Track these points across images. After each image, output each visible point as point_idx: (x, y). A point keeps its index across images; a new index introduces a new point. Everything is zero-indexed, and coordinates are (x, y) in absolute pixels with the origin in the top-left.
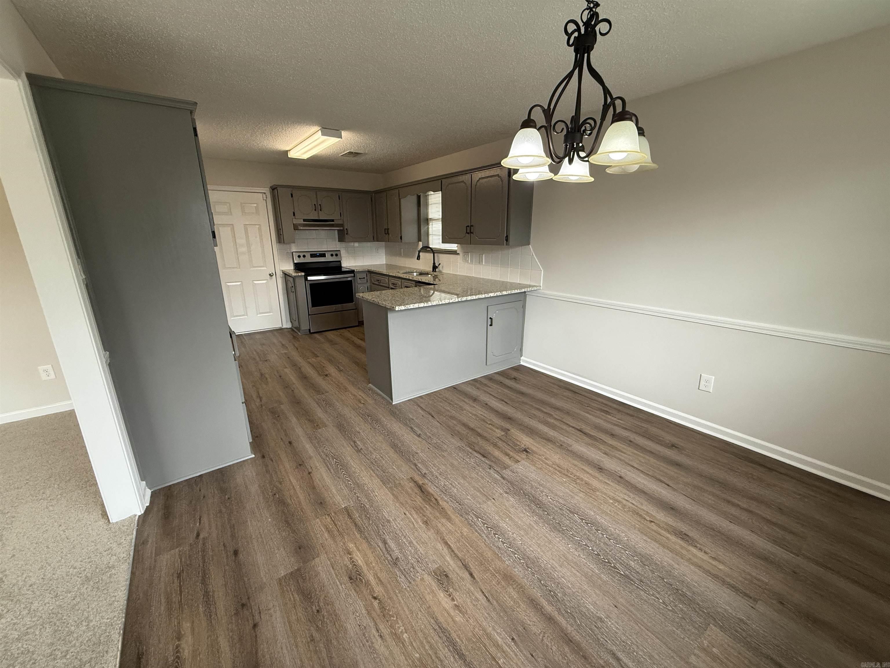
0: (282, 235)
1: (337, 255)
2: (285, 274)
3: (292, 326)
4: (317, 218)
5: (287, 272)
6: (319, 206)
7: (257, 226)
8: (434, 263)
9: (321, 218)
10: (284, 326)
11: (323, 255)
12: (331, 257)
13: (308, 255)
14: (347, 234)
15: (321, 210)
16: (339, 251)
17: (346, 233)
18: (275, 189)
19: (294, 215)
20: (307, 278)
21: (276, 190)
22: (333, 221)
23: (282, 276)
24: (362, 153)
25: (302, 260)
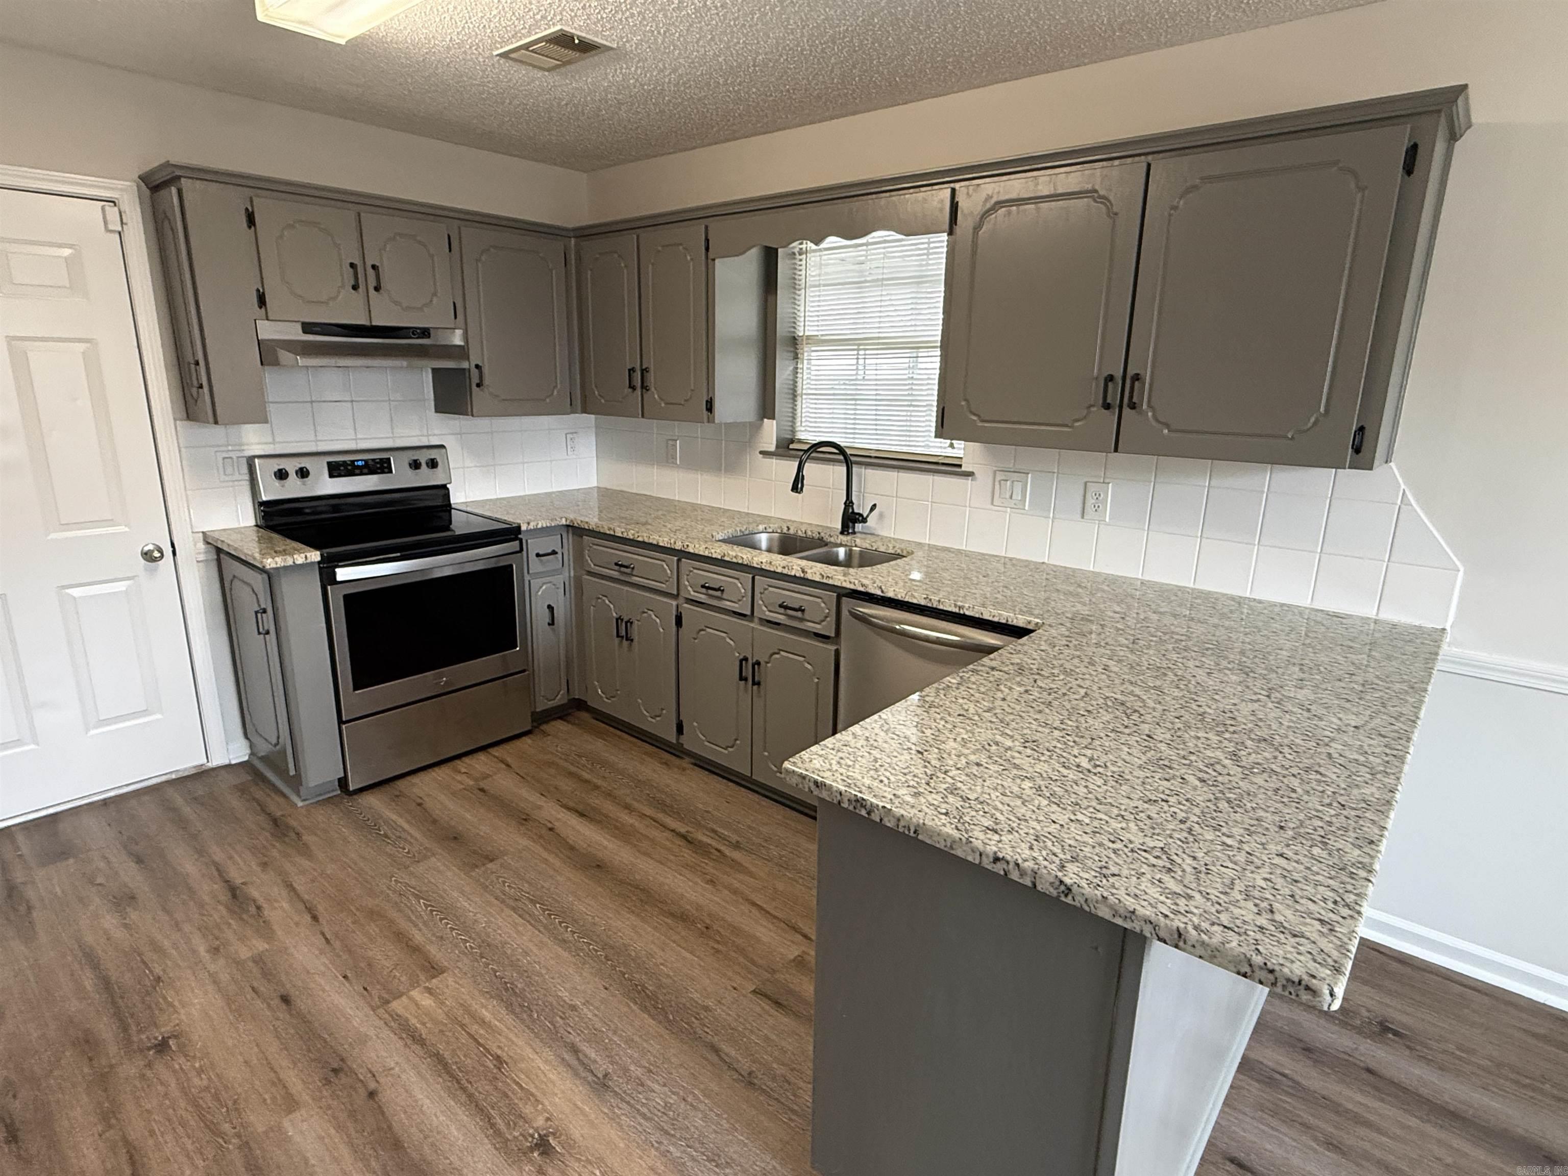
0: (206, 389)
1: (433, 464)
2: (219, 551)
3: (252, 754)
4: (362, 321)
5: (233, 543)
6: (371, 272)
7: (82, 347)
8: (849, 503)
9: (377, 322)
10: (218, 760)
11: (380, 466)
12: (410, 472)
13: (319, 469)
14: (478, 385)
15: (377, 289)
16: (442, 447)
17: (475, 380)
18: (166, 184)
19: (262, 301)
20: (334, 574)
21: (174, 190)
22: (425, 333)
23: (202, 557)
24: (612, 49)
25: (294, 489)
